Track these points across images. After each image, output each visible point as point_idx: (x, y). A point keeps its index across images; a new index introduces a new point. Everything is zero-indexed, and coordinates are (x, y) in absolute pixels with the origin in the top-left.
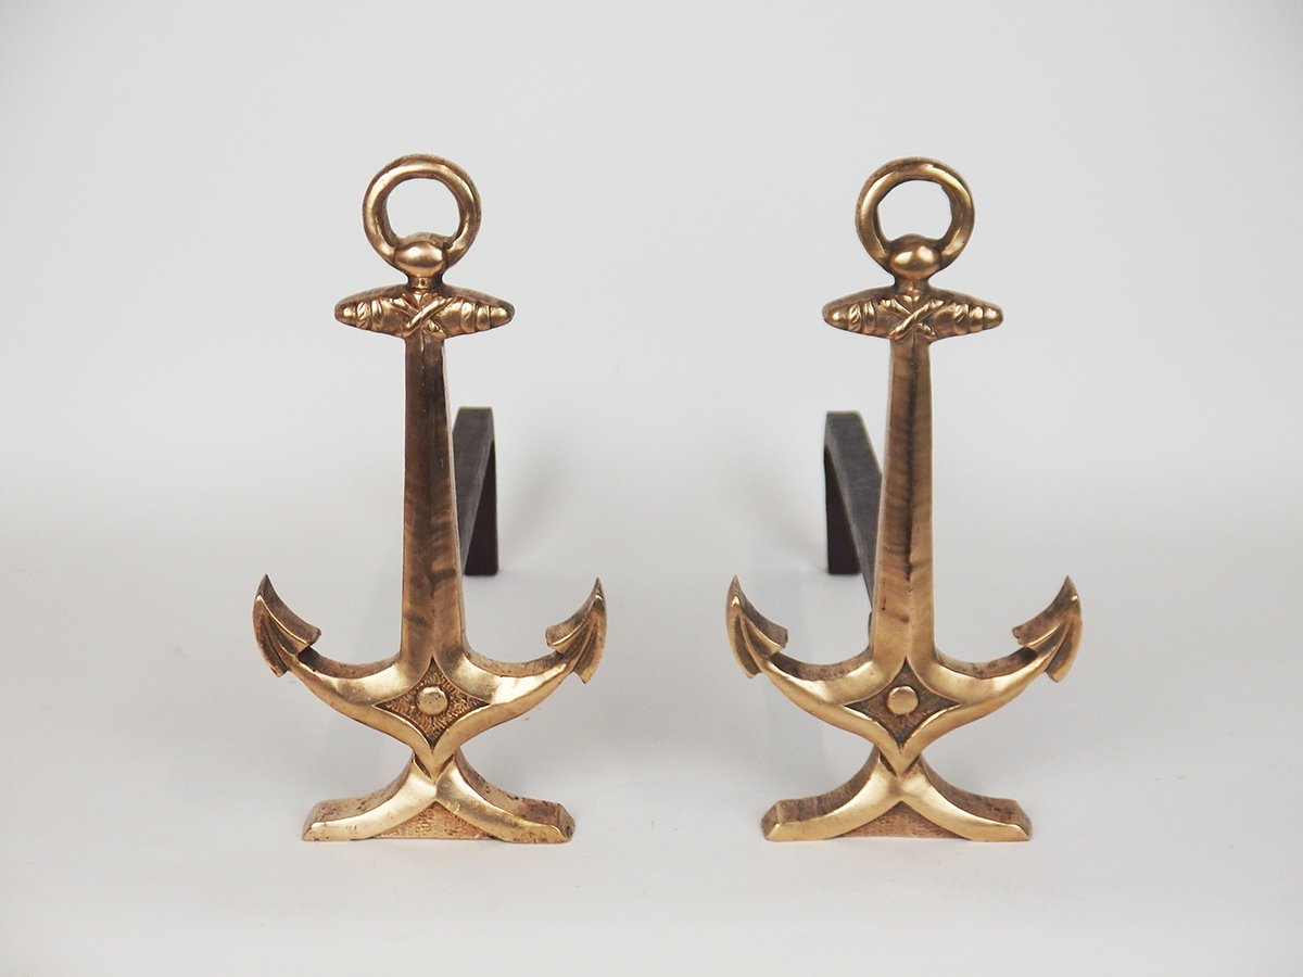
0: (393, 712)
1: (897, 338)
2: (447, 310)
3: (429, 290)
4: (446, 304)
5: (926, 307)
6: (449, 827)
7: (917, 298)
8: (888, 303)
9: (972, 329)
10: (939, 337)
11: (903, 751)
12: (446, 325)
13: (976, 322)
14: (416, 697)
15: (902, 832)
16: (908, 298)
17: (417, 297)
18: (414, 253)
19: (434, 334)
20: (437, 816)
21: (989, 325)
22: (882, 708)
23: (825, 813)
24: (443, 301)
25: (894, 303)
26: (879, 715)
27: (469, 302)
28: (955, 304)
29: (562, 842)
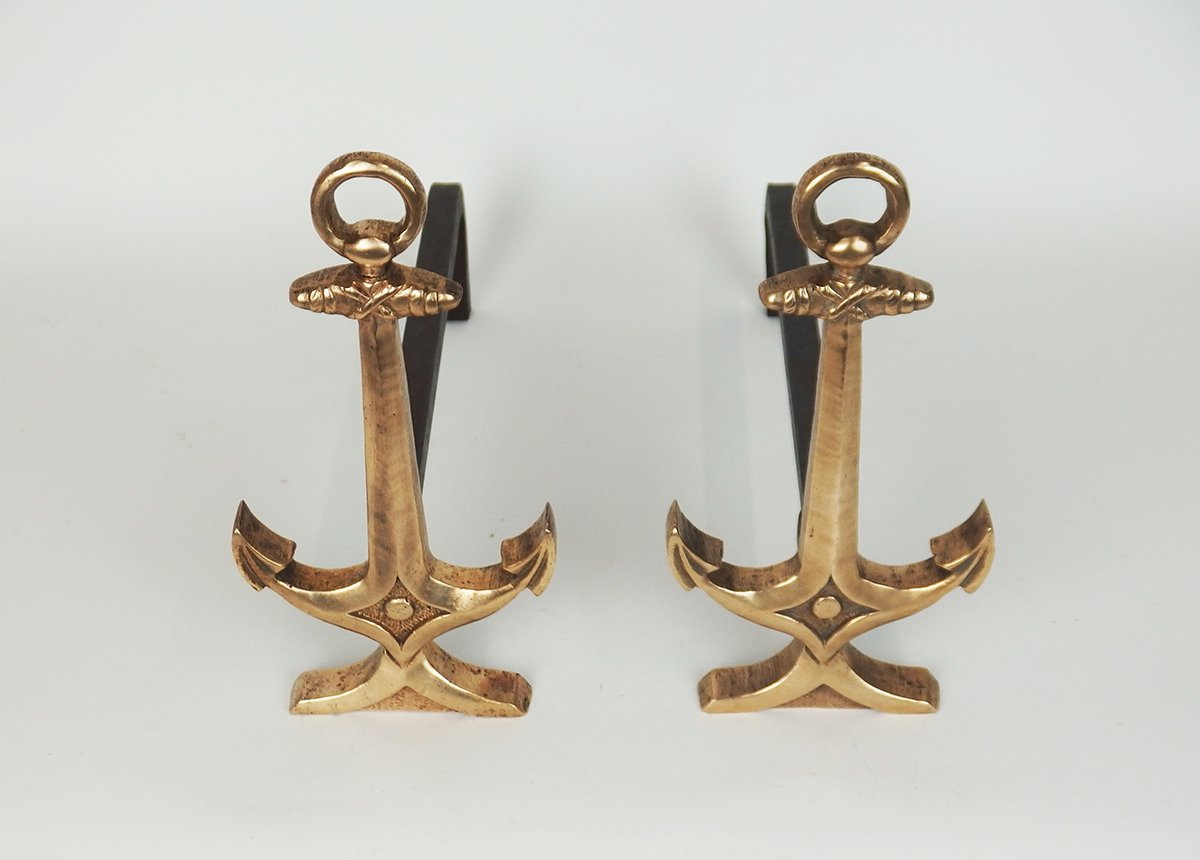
0: (365, 618)
1: (831, 318)
2: (397, 296)
3: (380, 278)
4: (396, 292)
5: (859, 292)
6: (419, 703)
7: (850, 285)
8: (822, 289)
9: (903, 310)
10: (870, 316)
11: (826, 647)
12: (396, 309)
13: (907, 303)
14: (384, 606)
15: (824, 704)
16: (841, 285)
17: (367, 285)
18: (363, 245)
19: (385, 317)
20: (407, 695)
21: (920, 306)
22: (808, 612)
23: (755, 690)
24: (393, 289)
25: (828, 289)
26: (806, 618)
27: (418, 289)
28: (887, 289)
29: (520, 716)
